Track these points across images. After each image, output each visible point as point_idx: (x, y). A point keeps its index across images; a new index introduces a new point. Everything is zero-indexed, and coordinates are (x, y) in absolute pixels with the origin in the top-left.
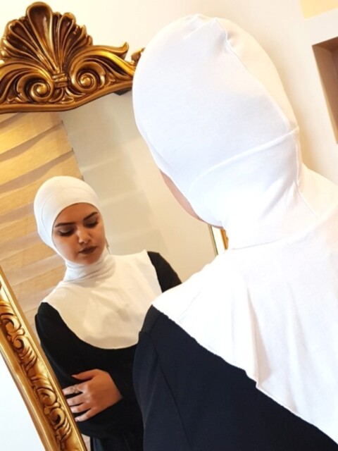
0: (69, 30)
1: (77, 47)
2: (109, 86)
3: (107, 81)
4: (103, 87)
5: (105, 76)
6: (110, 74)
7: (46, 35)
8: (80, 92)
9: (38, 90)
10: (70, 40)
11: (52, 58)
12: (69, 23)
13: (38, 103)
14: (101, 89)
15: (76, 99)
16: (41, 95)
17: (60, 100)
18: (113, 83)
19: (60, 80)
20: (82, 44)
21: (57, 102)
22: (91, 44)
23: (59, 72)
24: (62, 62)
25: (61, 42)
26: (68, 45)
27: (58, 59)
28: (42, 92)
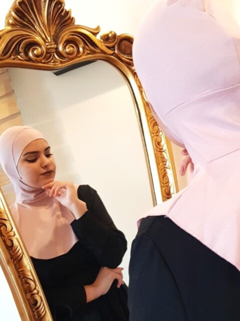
0: (59, 11)
3: (84, 52)
4: (81, 56)
7: (42, 12)
8: (64, 57)
9: (35, 52)
10: (59, 19)
12: (60, 6)
15: (62, 62)
16: (37, 56)
17: (50, 62)
18: (88, 54)
19: (51, 46)
20: (67, 23)
21: (48, 63)
22: (74, 24)
23: (50, 41)
24: (52, 33)
25: (53, 19)
26: (57, 22)
27: (50, 31)
28: (38, 54)
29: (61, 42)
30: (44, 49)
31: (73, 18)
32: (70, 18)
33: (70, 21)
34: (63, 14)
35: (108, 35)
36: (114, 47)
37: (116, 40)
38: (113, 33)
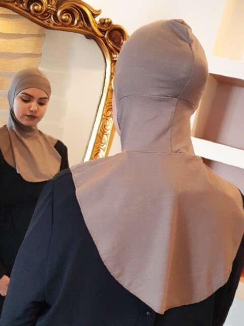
2: (78, 28)
3: (77, 25)
4: (73, 27)
6: (82, 22)
8: (59, 22)
9: (36, 8)
13: (31, 14)
14: (72, 27)
15: (54, 25)
16: (36, 11)
18: (80, 28)
19: (51, 9)
21: (42, 20)
23: (53, 4)
29: (61, 8)
30: (44, 8)
36: (105, 32)
37: (110, 27)
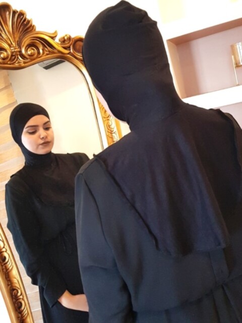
0: (22, 21)
1: (26, 31)
2: (45, 56)
4: (41, 57)
5: (43, 50)
7: (8, 23)
8: (27, 58)
9: (2, 56)
10: (22, 27)
11: (11, 37)
12: (22, 17)
13: (1, 63)
15: (25, 63)
16: (4, 59)
17: (15, 62)
18: (47, 54)
19: (15, 50)
20: (29, 30)
21: (13, 64)
22: (35, 30)
23: (14, 46)
24: (17, 39)
25: (17, 28)
26: (21, 30)
27: (14, 38)
28: (4, 57)
29: (23, 46)
30: (10, 53)
31: (34, 26)
32: (31, 25)
33: (31, 28)
34: (25, 23)
35: (64, 38)
36: (69, 47)
37: (71, 42)
38: (68, 36)
